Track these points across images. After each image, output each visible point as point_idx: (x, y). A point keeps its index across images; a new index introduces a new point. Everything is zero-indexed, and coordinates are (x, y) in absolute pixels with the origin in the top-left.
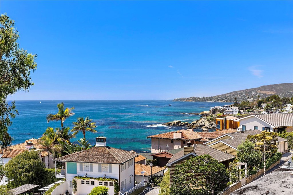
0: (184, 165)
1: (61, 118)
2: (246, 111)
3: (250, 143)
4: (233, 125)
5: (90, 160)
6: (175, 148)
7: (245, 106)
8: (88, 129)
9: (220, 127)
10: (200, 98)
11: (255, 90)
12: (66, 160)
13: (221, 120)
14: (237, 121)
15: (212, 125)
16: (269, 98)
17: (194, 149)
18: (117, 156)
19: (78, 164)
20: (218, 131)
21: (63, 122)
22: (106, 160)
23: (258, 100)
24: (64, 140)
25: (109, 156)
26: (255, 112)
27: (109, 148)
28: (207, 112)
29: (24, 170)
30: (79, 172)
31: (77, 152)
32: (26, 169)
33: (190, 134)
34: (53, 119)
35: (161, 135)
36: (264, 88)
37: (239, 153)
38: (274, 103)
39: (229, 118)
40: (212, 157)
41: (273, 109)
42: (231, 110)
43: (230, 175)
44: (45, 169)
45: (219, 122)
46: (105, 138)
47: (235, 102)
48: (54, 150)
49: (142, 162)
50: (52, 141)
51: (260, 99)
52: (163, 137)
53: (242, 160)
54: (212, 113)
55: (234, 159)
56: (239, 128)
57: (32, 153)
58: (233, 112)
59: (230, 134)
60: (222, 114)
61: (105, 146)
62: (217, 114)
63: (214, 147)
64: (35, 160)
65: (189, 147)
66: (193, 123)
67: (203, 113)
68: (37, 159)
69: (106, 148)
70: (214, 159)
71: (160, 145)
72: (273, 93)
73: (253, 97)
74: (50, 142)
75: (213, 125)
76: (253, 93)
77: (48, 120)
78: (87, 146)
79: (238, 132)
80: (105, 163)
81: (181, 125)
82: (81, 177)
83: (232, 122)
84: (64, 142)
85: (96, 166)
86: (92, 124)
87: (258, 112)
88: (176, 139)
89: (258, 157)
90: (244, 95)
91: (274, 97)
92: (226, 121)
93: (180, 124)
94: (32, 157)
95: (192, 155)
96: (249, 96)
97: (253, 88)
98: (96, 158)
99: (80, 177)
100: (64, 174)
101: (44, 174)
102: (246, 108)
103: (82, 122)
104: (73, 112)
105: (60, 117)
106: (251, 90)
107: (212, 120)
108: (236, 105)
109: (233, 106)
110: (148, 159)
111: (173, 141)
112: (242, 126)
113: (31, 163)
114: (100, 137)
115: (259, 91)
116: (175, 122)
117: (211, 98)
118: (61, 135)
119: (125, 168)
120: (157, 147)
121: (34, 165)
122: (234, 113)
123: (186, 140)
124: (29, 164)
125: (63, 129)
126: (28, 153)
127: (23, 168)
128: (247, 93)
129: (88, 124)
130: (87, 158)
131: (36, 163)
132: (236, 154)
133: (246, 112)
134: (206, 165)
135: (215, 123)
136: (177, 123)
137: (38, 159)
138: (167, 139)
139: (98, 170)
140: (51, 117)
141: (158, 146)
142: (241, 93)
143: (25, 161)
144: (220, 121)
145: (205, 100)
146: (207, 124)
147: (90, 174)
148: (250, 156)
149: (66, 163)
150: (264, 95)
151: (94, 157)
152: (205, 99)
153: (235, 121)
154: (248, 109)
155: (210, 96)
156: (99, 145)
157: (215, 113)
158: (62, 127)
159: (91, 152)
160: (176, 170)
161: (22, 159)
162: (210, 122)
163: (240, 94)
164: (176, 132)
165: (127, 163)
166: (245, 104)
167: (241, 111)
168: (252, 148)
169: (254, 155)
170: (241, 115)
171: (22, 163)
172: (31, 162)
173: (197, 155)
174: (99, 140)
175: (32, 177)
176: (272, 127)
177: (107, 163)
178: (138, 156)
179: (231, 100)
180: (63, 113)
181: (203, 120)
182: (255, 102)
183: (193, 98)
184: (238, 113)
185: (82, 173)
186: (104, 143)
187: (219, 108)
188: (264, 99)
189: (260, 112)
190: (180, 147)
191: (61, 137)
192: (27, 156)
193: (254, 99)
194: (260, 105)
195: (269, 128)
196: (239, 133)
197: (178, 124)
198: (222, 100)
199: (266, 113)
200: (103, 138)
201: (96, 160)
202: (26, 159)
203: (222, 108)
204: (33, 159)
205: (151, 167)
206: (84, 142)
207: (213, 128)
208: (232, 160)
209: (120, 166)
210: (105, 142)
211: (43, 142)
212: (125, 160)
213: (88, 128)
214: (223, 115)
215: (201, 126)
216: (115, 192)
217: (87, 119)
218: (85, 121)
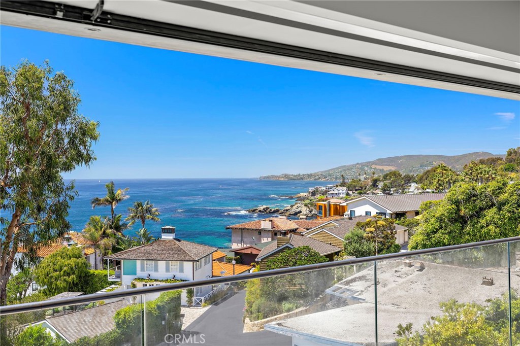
0: (278, 260)
1: (111, 203)
2: (357, 192)
3: (360, 232)
4: (339, 211)
5: (154, 256)
6: (263, 242)
7: (355, 186)
8: (149, 218)
9: (322, 214)
10: (295, 176)
11: (369, 164)
12: (123, 257)
13: (323, 204)
14: (344, 204)
15: (311, 211)
16: (386, 175)
17: (290, 239)
18: (190, 252)
19: (138, 263)
20: (319, 218)
21: (114, 207)
22: (176, 256)
23: (372, 177)
24: (115, 232)
25: (179, 251)
26: (368, 194)
27: (179, 241)
28: (305, 194)
29: (62, 273)
30: (140, 273)
31: (135, 248)
32: (65, 272)
33: (283, 223)
34: (99, 204)
35: (244, 225)
36: (381, 161)
37: (347, 244)
38: (394, 181)
39: (333, 201)
40: (313, 249)
41: (392, 189)
42: (336, 192)
43: (335, 272)
44: (91, 271)
45: (320, 207)
46: (173, 228)
47: (342, 180)
48: (102, 246)
49: (220, 260)
50: (100, 233)
51: (376, 177)
52: (247, 227)
53: (350, 253)
54: (312, 196)
55: (340, 251)
56: (346, 213)
57: (73, 249)
58: (339, 194)
59: (335, 221)
60: (324, 197)
61: (174, 239)
62: (318, 196)
63: (314, 237)
64: (78, 258)
65: (284, 238)
66: (286, 209)
67: (299, 195)
68: (79, 257)
69: (175, 241)
70: (315, 251)
71: (243, 239)
72: (393, 169)
73: (365, 174)
74: (98, 235)
75: (313, 212)
76: (366, 169)
77: (93, 205)
78: (148, 240)
79: (345, 219)
80: (174, 261)
81: (269, 212)
82: (143, 279)
83: (338, 206)
84: (115, 235)
85: (162, 265)
86: (154, 210)
87: (373, 193)
88: (265, 230)
89: (369, 249)
90: (353, 171)
91: (395, 174)
92: (330, 205)
93: (268, 210)
94: (73, 255)
95: (287, 247)
96: (360, 172)
97: (366, 162)
98: (162, 254)
99: (141, 279)
100: (119, 276)
101: (90, 278)
102: (357, 188)
103: (140, 208)
104: (127, 194)
105: (109, 201)
106: (363, 165)
107: (312, 204)
108: (343, 185)
109: (340, 185)
110: (228, 256)
111: (260, 232)
112: (351, 211)
113: (71, 263)
114: (167, 227)
115: (373, 166)
116: (261, 208)
117: (310, 176)
118: (111, 225)
119: (201, 267)
120: (239, 240)
121: (76, 266)
122: (341, 196)
123: (278, 231)
124: (69, 265)
125: (114, 218)
126: (68, 250)
127: (61, 270)
128: (358, 169)
129: (149, 211)
130: (151, 254)
131: (78, 263)
132: (343, 245)
133: (357, 194)
134: (305, 259)
135: (315, 209)
136: (264, 209)
137: (81, 258)
138: (252, 230)
139: (165, 270)
140: (97, 201)
141: (241, 239)
142: (349, 168)
143: (64, 260)
144: (322, 206)
145: (302, 179)
146: (305, 210)
147: (154, 275)
148: (360, 248)
149: (122, 261)
150: (380, 170)
151: (160, 252)
153: (341, 205)
154: (359, 189)
155: (309, 173)
156: (165, 237)
157: (315, 196)
158: (113, 214)
159: (155, 246)
160: (268, 266)
161: (59, 258)
162: (308, 207)
164: (265, 221)
165: (203, 260)
166: (355, 184)
167: (350, 192)
168: (362, 238)
169: (365, 246)
170: (350, 198)
171: (59, 263)
172: (72, 261)
173: (294, 246)
174: (166, 231)
175: (73, 283)
176: (388, 212)
177: (177, 260)
178: (216, 251)
179: (336, 178)
180: (114, 197)
181: (298, 205)
182: (369, 180)
183: (286, 176)
184: (346, 195)
185: (144, 275)
186: (172, 234)
187: (320, 189)
188: (380, 176)
189: (376, 194)
190: (270, 239)
191: (111, 228)
192: (66, 254)
193: (368, 177)
194: (375, 184)
195: (385, 214)
196: (347, 220)
197: (266, 211)
198: (325, 178)
199: (382, 194)
200: (171, 227)
201: (162, 256)
202: (64, 258)
203: (325, 188)
204: (74, 257)
205: (234, 265)
206: (145, 234)
207: (313, 215)
208: (337, 253)
209: (195, 263)
210: (174, 232)
211: (88, 235)
212: (201, 256)
213: (148, 216)
214: (326, 198)
215: (296, 214)
216: (188, 297)
217: (148, 204)
218: (144, 206)
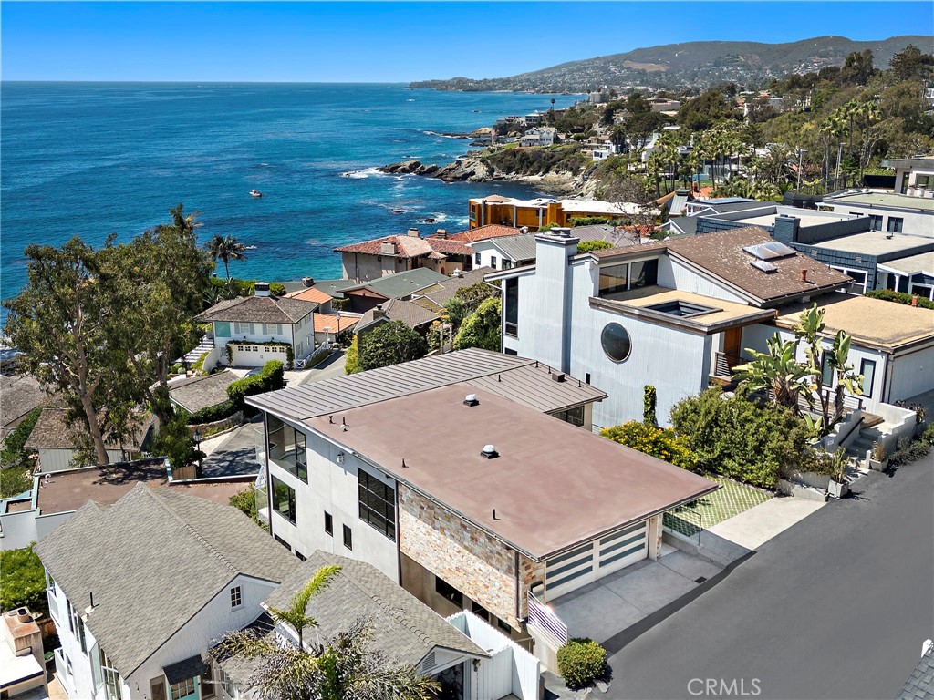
2: (573, 135)
5: (249, 318)
7: (571, 125)
9: (475, 218)
10: (477, 82)
11: (617, 59)
12: (214, 318)
13: (476, 204)
15: (491, 173)
19: (232, 325)
22: (273, 317)
25: (276, 312)
28: (489, 129)
30: (234, 336)
36: (641, 54)
42: (537, 135)
58: (541, 139)
60: (516, 144)
61: (269, 297)
63: (416, 302)
66: (448, 167)
67: (478, 132)
69: (271, 299)
72: (663, 69)
75: (495, 173)
76: (612, 70)
80: (272, 323)
85: (258, 327)
87: (598, 140)
90: (588, 74)
93: (419, 169)
95: (383, 320)
96: (602, 75)
98: (257, 315)
99: (237, 342)
100: (211, 338)
106: (608, 61)
107: (494, 159)
108: (550, 122)
114: (261, 283)
115: (627, 64)
117: (505, 83)
119: (301, 327)
122: (545, 143)
128: (598, 69)
130: (246, 315)
133: (572, 140)
135: (500, 167)
142: (582, 69)
144: (474, 207)
146: (480, 170)
147: (250, 337)
149: (213, 322)
150: (639, 72)
151: (255, 313)
152: (491, 84)
156: (258, 294)
159: (249, 305)
163: (579, 70)
165: (303, 320)
166: (574, 119)
167: (562, 136)
170: (560, 148)
174: (260, 288)
176: (513, 260)
177: (274, 323)
181: (471, 160)
183: (460, 82)
184: (555, 141)
185: (239, 337)
186: (267, 292)
187: (516, 121)
194: (610, 115)
197: (414, 169)
200: (265, 284)
201: (258, 318)
203: (524, 119)
205: (339, 315)
209: (294, 325)
214: (518, 147)
215: (466, 176)
216: (288, 360)
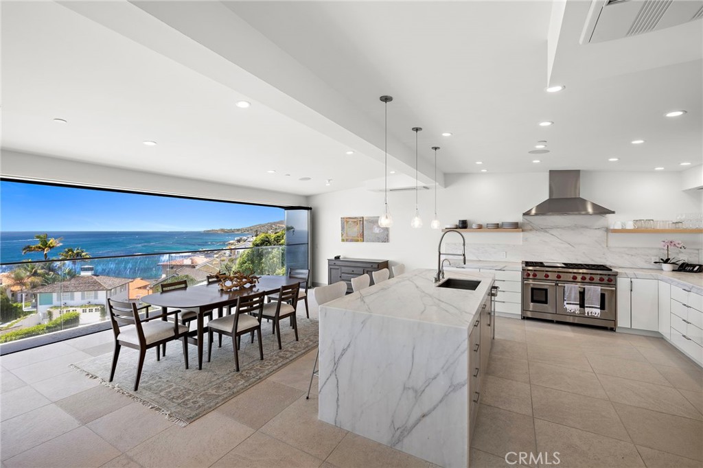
1: (43, 249)
5: (71, 289)
11: (274, 223)
12: (40, 291)
19: (55, 295)
22: (91, 287)
24: (47, 272)
27: (97, 276)
30: (55, 302)
34: (31, 251)
46: (93, 267)
47: (256, 233)
48: (28, 283)
52: (173, 263)
54: (237, 242)
62: (241, 243)
67: (229, 242)
74: (26, 274)
77: (24, 251)
78: (72, 276)
82: (58, 307)
85: (78, 295)
86: (83, 254)
88: (186, 265)
100: (35, 307)
103: (70, 253)
104: (61, 242)
105: (41, 248)
106: (272, 224)
114: (88, 267)
115: (278, 225)
119: (116, 294)
130: (68, 287)
139: (80, 298)
140: (28, 248)
145: (232, 232)
147: (70, 302)
149: (39, 294)
151: (77, 285)
156: (83, 273)
158: (46, 258)
159: (73, 281)
164: (187, 259)
165: (118, 288)
174: (86, 269)
180: (47, 244)
183: (222, 230)
186: (90, 272)
201: (78, 288)
206: (69, 272)
209: (108, 292)
210: (94, 270)
217: (78, 249)
218: (75, 252)
